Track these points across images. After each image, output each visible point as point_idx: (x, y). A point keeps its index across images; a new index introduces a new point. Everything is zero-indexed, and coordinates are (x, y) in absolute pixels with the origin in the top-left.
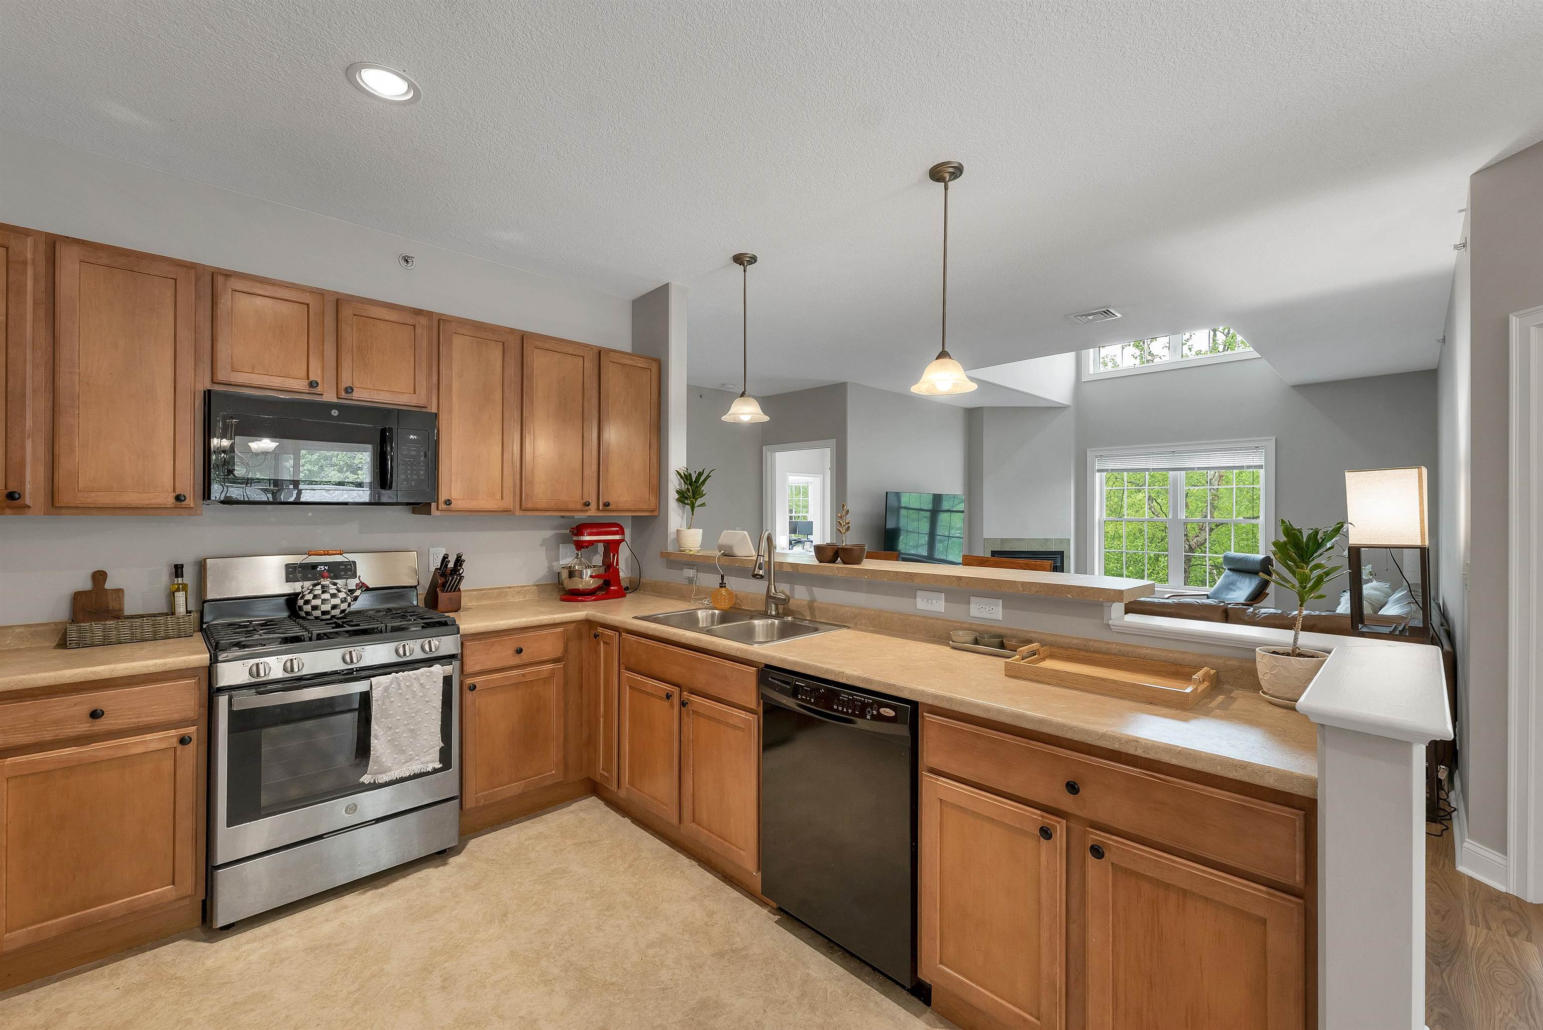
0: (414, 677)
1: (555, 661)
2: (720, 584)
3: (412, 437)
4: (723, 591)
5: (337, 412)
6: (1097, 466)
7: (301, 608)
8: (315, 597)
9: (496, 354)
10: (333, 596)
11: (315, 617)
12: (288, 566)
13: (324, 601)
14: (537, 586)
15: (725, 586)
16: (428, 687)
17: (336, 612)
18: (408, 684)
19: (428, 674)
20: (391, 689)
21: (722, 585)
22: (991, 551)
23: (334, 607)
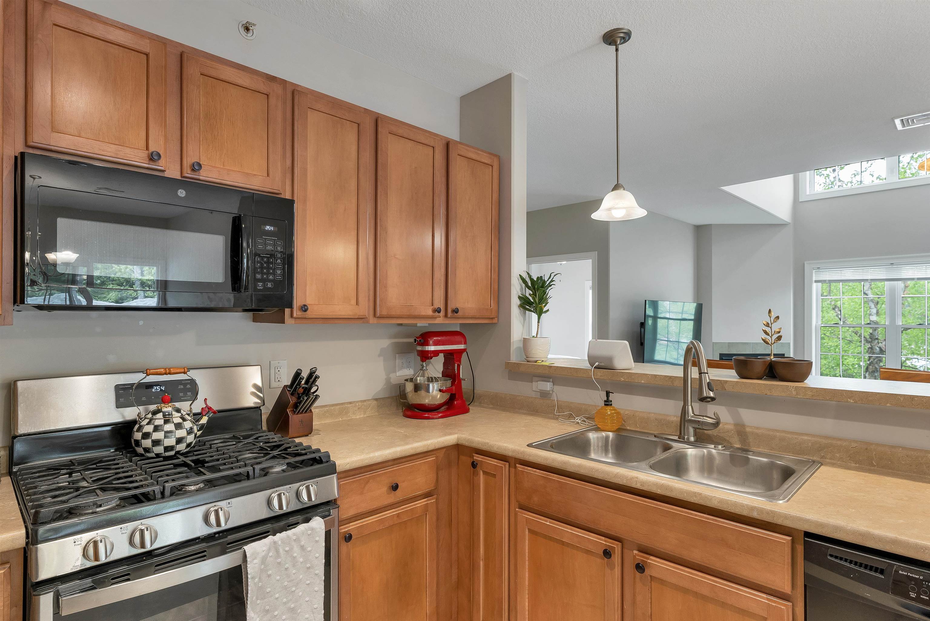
0: (294, 538)
1: (428, 495)
2: (605, 401)
3: (268, 228)
4: (609, 411)
5: (184, 192)
6: (814, 277)
7: (138, 443)
8: (157, 429)
9: (351, 137)
10: (178, 426)
11: (156, 454)
12: (118, 388)
13: (167, 434)
14: (376, 400)
15: (611, 405)
16: (309, 549)
17: (181, 447)
18: (287, 549)
19: (309, 532)
20: (269, 558)
21: (608, 403)
22: (720, 354)
23: (179, 441)
